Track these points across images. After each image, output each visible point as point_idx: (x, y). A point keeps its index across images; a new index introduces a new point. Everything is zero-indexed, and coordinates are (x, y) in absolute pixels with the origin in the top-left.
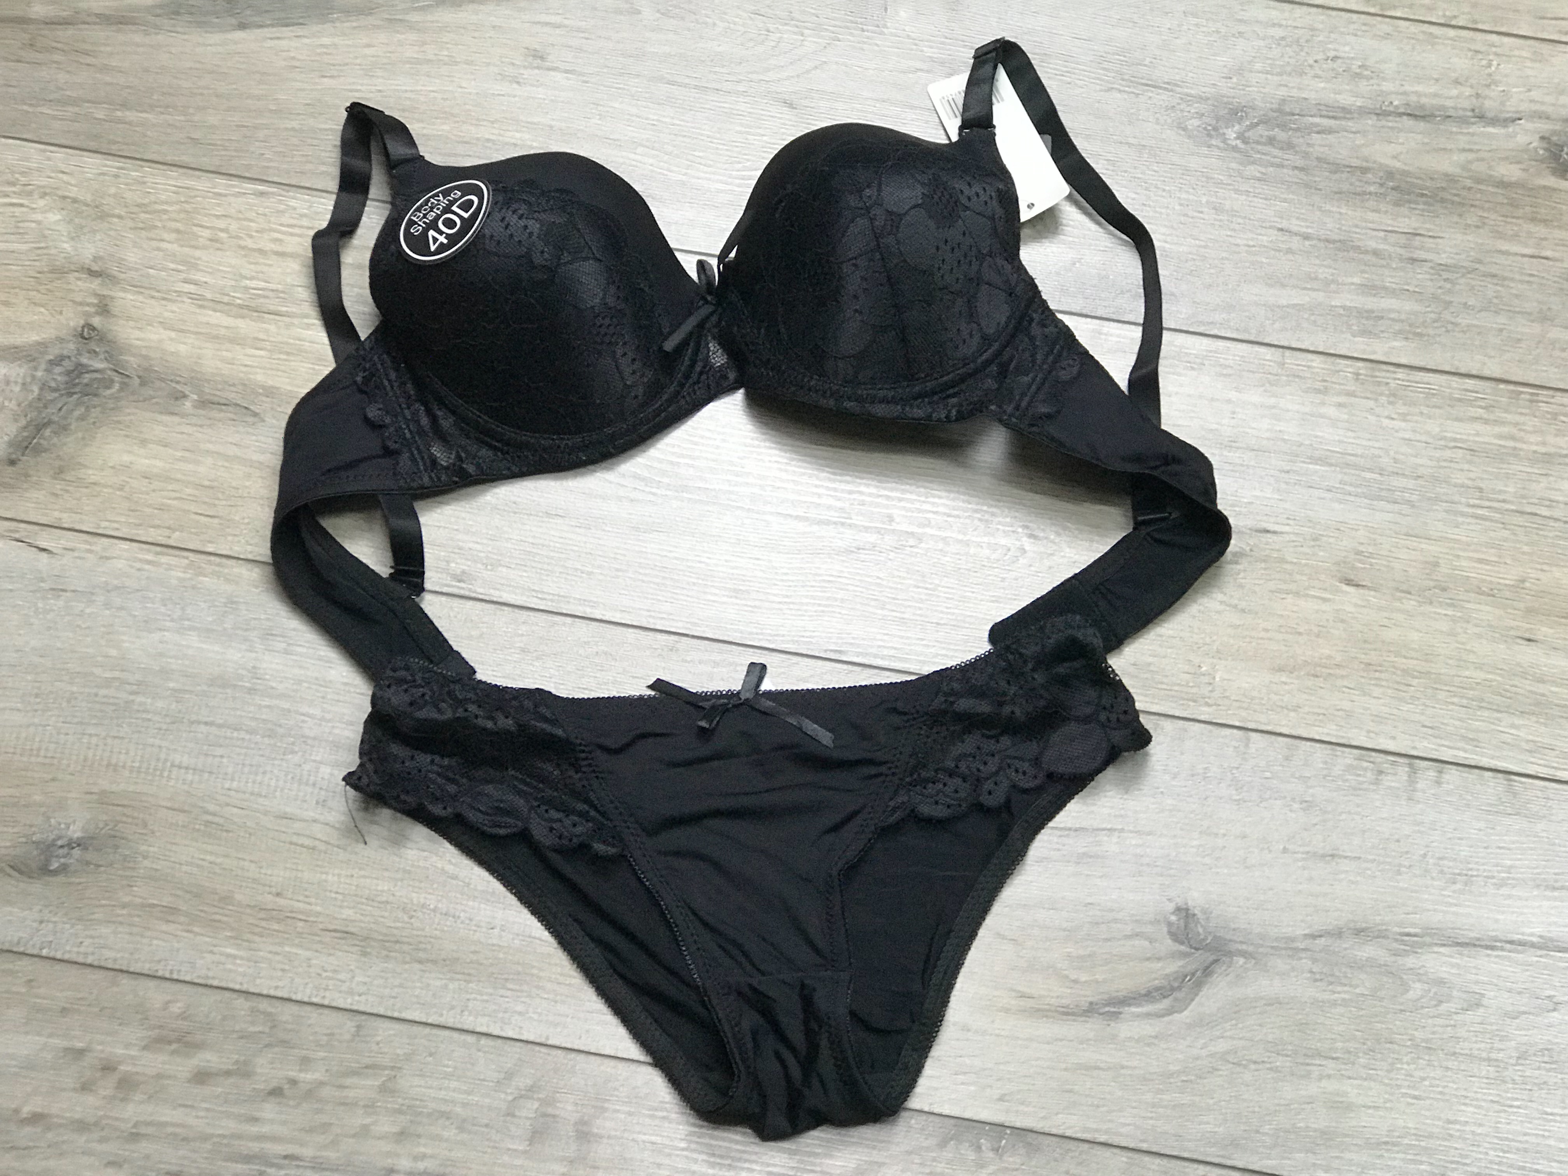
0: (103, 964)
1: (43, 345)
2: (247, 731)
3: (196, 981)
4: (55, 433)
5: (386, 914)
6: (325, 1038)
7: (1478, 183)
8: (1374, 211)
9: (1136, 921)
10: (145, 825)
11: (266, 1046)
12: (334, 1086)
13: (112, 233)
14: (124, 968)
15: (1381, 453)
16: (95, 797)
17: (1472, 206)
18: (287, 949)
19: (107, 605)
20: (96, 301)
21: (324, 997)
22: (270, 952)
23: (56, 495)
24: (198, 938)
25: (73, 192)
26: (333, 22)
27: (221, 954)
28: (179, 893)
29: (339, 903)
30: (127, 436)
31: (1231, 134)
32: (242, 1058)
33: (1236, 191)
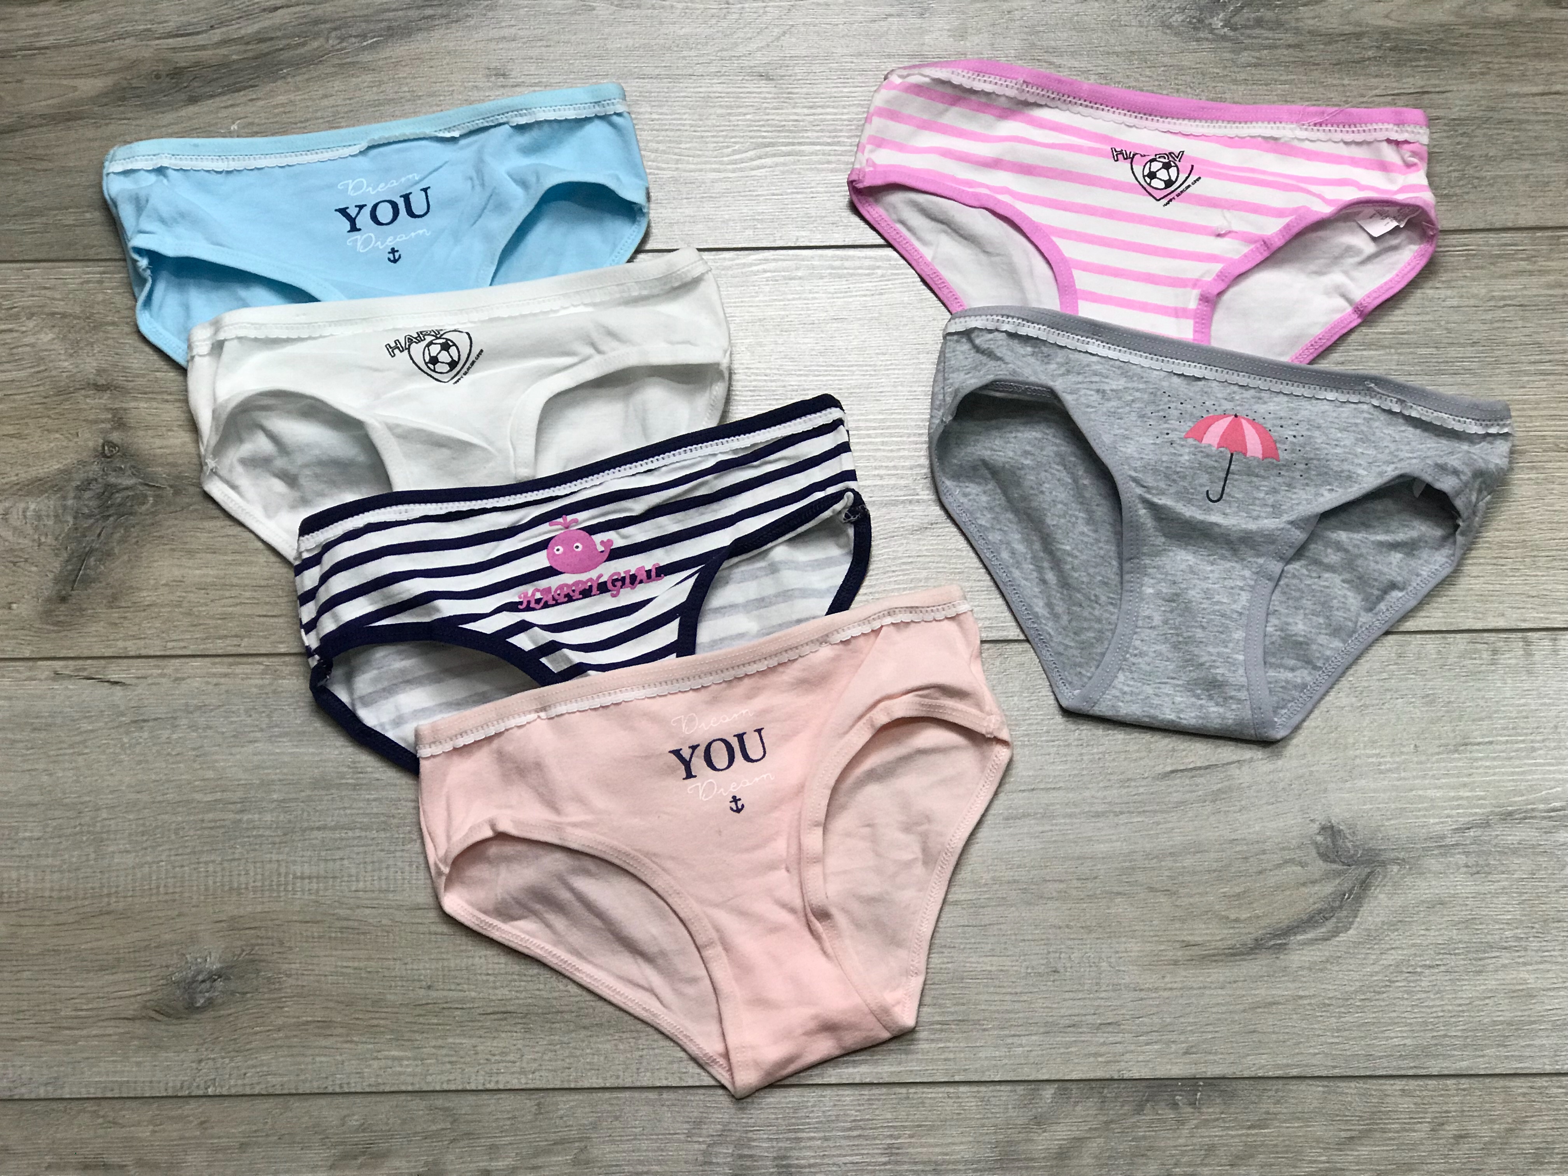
0: (271, 1091)
1: (66, 473)
2: (361, 828)
3: (368, 1090)
4: (100, 560)
5: (542, 986)
6: (508, 1122)
7: (1475, 27)
8: (1377, 76)
9: (1283, 849)
10: (282, 943)
11: (452, 1141)
12: (527, 1168)
13: (110, 342)
14: (294, 1091)
15: (1432, 326)
16: (223, 924)
17: (1474, 52)
18: (450, 1040)
19: (193, 727)
20: (110, 416)
21: (497, 1082)
22: (434, 1047)
23: (116, 624)
24: (360, 1046)
25: (60, 307)
26: (284, 77)
27: (386, 1058)
28: (331, 1005)
29: (491, 985)
30: (173, 550)
31: (1217, 22)
32: (431, 1159)
33: (1235, 82)
